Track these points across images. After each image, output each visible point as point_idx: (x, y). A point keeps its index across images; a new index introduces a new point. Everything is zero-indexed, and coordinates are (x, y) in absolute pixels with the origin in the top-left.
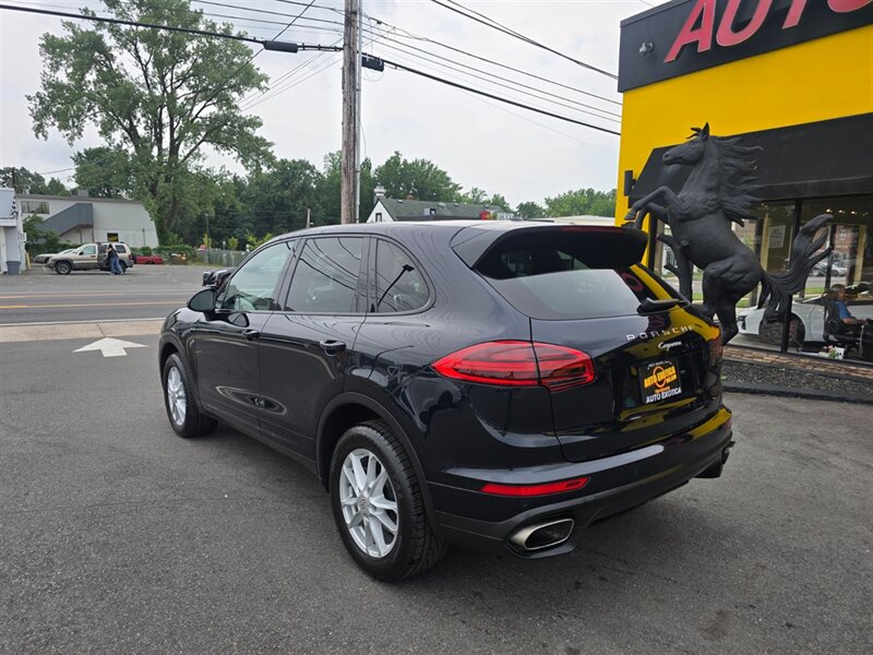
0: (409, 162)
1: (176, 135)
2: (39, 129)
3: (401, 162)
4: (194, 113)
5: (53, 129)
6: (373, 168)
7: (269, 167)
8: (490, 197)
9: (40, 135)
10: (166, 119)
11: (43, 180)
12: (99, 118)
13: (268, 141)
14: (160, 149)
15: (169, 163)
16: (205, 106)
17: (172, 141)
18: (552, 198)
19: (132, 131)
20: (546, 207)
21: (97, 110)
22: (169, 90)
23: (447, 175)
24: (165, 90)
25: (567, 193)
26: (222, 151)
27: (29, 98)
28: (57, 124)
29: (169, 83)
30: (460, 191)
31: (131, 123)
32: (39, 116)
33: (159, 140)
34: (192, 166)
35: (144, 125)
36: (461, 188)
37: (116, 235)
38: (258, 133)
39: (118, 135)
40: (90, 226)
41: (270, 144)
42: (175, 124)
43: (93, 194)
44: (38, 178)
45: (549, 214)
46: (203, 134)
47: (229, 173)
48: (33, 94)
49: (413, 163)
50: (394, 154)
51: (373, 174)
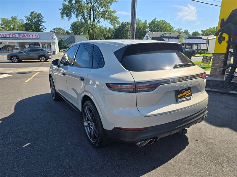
0: (159, 21)
1: (94, 17)
2: (62, 17)
3: (156, 21)
4: (99, 11)
5: (65, 17)
6: (148, 23)
7: (118, 24)
8: (184, 31)
9: (63, 19)
10: (92, 13)
12: (76, 13)
13: (118, 17)
14: (90, 21)
15: (93, 24)
16: (101, 8)
18: (204, 30)
19: (83, 16)
20: (201, 33)
21: (75, 11)
22: (92, 4)
23: (170, 24)
24: (91, 4)
25: (209, 28)
26: (106, 21)
27: (60, 10)
29: (92, 2)
30: (174, 29)
31: (83, 14)
32: (62, 14)
33: (90, 19)
34: (98, 25)
35: (86, 14)
36: (174, 28)
38: (115, 15)
39: (80, 18)
40: (74, 42)
41: (118, 18)
42: (94, 14)
43: (75, 34)
44: (63, 30)
45: (202, 35)
46: (101, 16)
47: (107, 27)
48: (60, 8)
49: (160, 21)
50: (154, 19)
51: (148, 25)
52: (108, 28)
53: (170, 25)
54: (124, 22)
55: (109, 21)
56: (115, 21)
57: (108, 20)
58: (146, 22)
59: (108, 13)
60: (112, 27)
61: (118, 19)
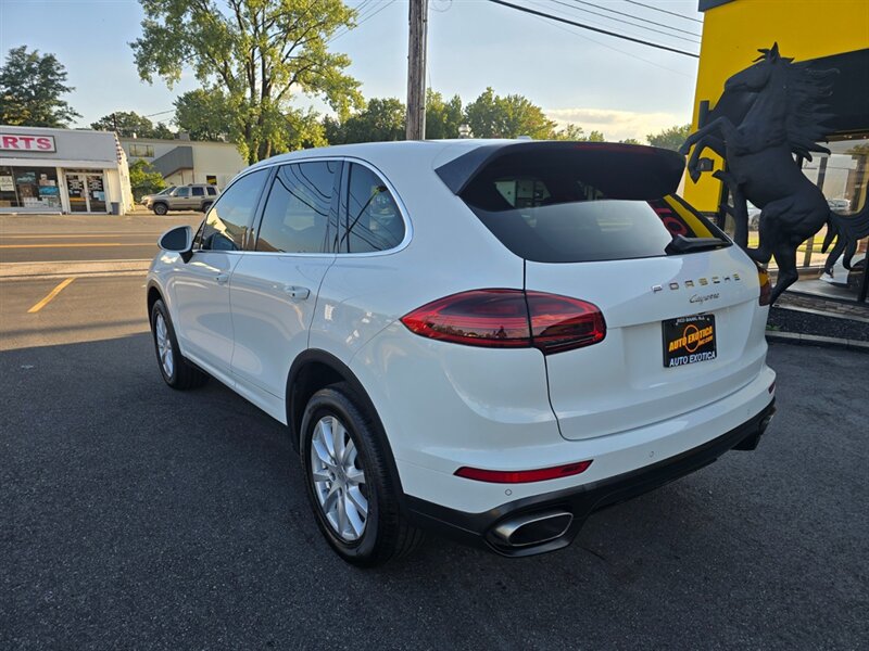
0: (501, 98)
1: (267, 77)
2: (144, 75)
3: (493, 99)
4: (284, 54)
5: (154, 75)
6: (464, 105)
7: (356, 107)
8: (587, 136)
9: (146, 81)
10: (258, 62)
11: (150, 123)
12: (195, 62)
13: (356, 80)
14: (253, 90)
15: (262, 105)
17: (265, 82)
18: (656, 134)
19: (225, 71)
20: (647, 144)
21: (193, 52)
22: (261, 29)
24: (256, 30)
26: (310, 93)
27: (133, 46)
28: (158, 69)
29: (260, 23)
30: (554, 129)
31: (226, 63)
32: (142, 62)
33: (252, 83)
34: (284, 107)
35: (237, 67)
36: (555, 126)
37: (214, 177)
38: (346, 72)
39: (213, 78)
40: (192, 169)
41: (357, 84)
42: (267, 65)
43: (194, 137)
44: (146, 123)
46: (292, 74)
48: (135, 42)
49: (505, 100)
50: (486, 91)
51: (463, 112)
52: (320, 119)
53: (542, 115)
54: (380, 99)
55: (325, 95)
56: (348, 94)
57: (320, 91)
58: (456, 102)
59: (320, 65)
60: (335, 116)
61: (358, 90)
